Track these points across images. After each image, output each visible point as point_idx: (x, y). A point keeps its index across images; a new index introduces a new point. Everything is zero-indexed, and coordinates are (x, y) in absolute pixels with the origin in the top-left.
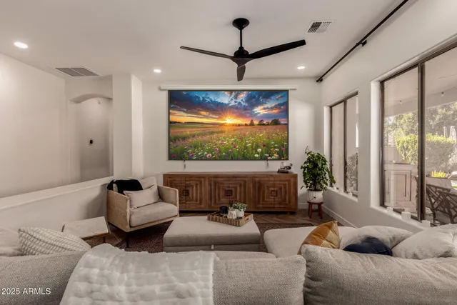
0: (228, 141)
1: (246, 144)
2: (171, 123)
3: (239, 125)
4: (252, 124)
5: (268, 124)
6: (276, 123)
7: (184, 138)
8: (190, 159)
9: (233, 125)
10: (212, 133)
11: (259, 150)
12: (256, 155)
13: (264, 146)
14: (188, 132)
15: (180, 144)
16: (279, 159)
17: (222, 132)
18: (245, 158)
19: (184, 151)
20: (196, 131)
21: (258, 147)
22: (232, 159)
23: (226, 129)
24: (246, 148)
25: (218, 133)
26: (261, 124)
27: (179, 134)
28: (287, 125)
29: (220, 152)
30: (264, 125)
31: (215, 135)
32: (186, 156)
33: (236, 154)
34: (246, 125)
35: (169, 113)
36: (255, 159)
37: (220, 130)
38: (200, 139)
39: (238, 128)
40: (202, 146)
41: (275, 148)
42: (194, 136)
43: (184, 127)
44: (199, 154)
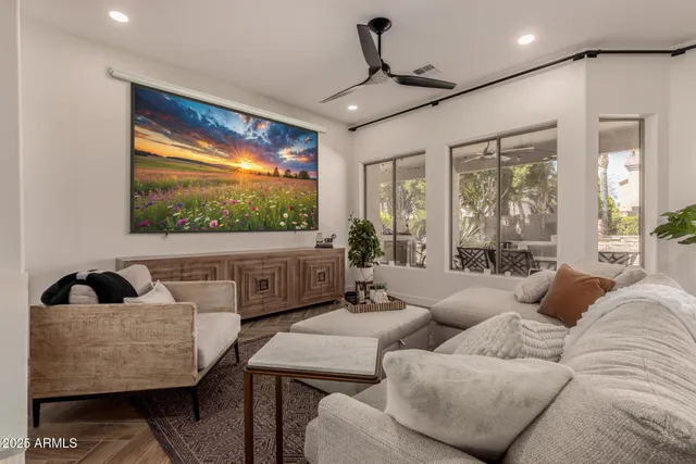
0: (243, 199)
1: (269, 205)
2: (136, 155)
3: (260, 174)
4: (276, 174)
5: (296, 177)
6: (304, 176)
7: (166, 188)
8: (179, 230)
9: (251, 173)
10: (218, 183)
11: (286, 215)
12: (282, 223)
13: (292, 209)
14: (174, 176)
15: (158, 200)
16: (308, 229)
17: (234, 182)
18: (268, 227)
19: (166, 213)
20: (191, 177)
21: (284, 210)
22: (250, 230)
23: (241, 178)
24: (269, 211)
25: (228, 183)
26: (287, 176)
27: (154, 179)
28: (316, 180)
29: (231, 216)
30: (291, 177)
31: (224, 187)
32: (170, 224)
33: (256, 220)
34: (269, 174)
35: (133, 134)
36: (281, 229)
37: (232, 178)
38: (197, 191)
39: (258, 177)
40: (202, 206)
41: (304, 212)
42: (186, 185)
43: (164, 166)
44: (196, 220)
